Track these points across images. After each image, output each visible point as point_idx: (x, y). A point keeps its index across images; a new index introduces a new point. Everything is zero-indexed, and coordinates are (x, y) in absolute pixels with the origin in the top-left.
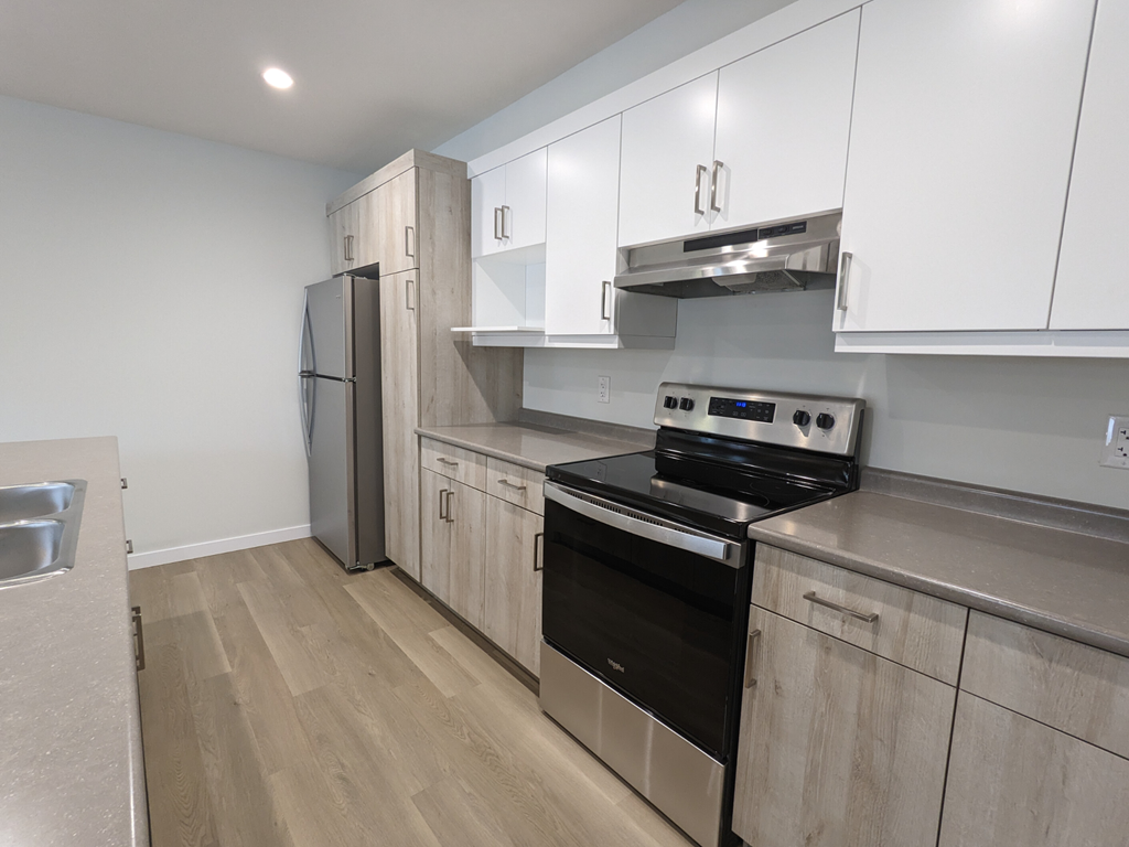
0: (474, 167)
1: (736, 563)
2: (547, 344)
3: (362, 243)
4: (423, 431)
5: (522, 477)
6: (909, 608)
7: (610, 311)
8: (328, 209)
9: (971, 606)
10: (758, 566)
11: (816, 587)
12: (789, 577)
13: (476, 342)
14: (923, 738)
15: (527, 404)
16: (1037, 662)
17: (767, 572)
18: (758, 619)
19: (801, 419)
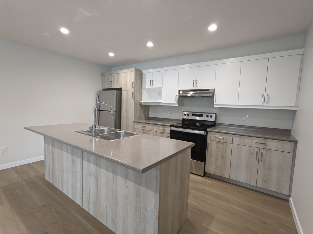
0: (144, 71)
1: (206, 134)
2: (162, 105)
3: (115, 83)
4: (135, 121)
5: (164, 127)
6: (227, 136)
7: (177, 100)
8: (102, 74)
9: (233, 134)
10: (208, 135)
11: (216, 136)
12: (212, 135)
13: (143, 104)
14: (229, 150)
15: (150, 116)
16: (239, 139)
17: (209, 135)
18: (208, 142)
19: (207, 116)
